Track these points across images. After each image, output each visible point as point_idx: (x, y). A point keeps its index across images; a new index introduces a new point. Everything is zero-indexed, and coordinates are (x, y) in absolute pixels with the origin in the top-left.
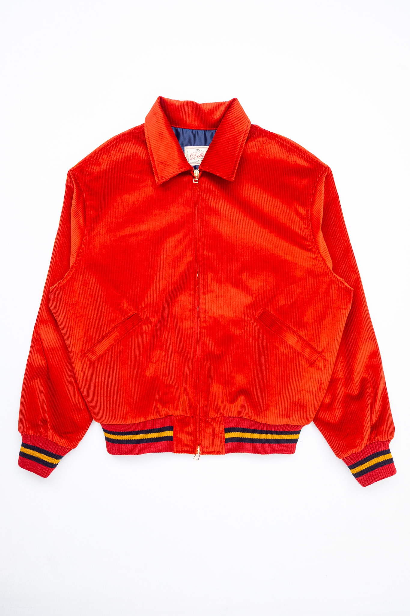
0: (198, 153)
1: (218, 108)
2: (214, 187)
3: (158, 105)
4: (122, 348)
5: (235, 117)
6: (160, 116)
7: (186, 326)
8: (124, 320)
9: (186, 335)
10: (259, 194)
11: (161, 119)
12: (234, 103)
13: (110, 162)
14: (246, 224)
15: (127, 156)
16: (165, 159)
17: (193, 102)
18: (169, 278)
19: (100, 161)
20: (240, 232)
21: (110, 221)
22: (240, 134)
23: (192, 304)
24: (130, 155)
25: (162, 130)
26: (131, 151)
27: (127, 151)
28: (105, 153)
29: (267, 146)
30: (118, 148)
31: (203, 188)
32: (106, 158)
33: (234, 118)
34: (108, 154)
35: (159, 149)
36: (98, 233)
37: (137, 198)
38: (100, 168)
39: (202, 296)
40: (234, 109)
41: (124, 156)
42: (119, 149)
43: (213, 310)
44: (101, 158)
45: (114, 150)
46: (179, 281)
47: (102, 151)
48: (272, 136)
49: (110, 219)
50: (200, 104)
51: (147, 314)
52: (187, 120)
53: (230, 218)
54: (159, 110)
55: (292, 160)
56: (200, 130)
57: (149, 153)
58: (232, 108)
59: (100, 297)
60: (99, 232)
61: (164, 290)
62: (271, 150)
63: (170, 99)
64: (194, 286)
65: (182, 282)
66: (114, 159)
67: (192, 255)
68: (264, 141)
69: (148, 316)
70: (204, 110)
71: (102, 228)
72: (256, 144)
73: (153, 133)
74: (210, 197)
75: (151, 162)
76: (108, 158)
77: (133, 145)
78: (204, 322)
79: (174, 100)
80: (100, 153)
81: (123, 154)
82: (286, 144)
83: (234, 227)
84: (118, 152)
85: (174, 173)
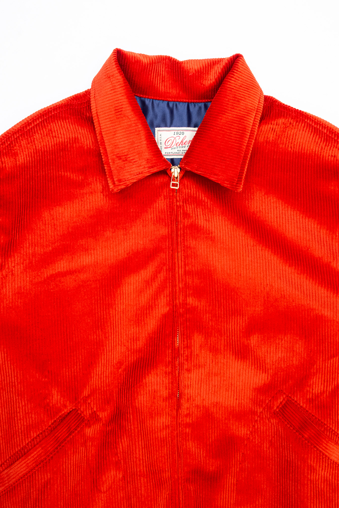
0: (177, 138)
1: (209, 68)
2: (204, 195)
3: (114, 63)
4: (49, 477)
5: (240, 85)
6: (118, 81)
7: (159, 425)
8: (52, 424)
9: (158, 441)
10: (279, 209)
11: (119, 86)
12: (239, 63)
13: (32, 151)
14: (258, 256)
15: (61, 142)
16: (126, 151)
17: (169, 59)
18: (130, 341)
19: (15, 149)
20: (246, 268)
21: (31, 251)
22: (248, 113)
23: (168, 388)
24: (66, 140)
25: (120, 104)
26: (68, 135)
27: (61, 135)
28: (24, 137)
29: (291, 132)
30: (46, 129)
31: (185, 195)
32: (26, 144)
33: (238, 87)
34: (29, 139)
35: (115, 135)
36: (10, 273)
37: (78, 212)
38: (16, 160)
39: (186, 375)
40: (238, 72)
41: (55, 143)
42: (49, 131)
43: (202, 395)
44: (17, 145)
45: (39, 132)
46: (147, 347)
47: (20, 134)
48: (300, 117)
49: (30, 248)
50: (182, 62)
51: (93, 407)
52: (160, 86)
53: (230, 245)
54: (115, 71)
55: (330, 154)
56: (180, 102)
57: (99, 140)
58: (235, 70)
59: (12, 385)
60: (12, 271)
61: (120, 363)
62: (297, 137)
63: (134, 53)
64: (172, 358)
65: (152, 349)
66: (40, 146)
67: (168, 304)
68: (286, 124)
69: (95, 410)
70: (188, 72)
71: (17, 264)
72: (273, 128)
73: (106, 109)
74: (197, 211)
75: (101, 156)
76: (29, 146)
77: (71, 126)
78: (187, 415)
79: (140, 54)
80: (15, 137)
81: (55, 138)
82: (318, 127)
83: (238, 260)
84: (47, 135)
85: (140, 174)
